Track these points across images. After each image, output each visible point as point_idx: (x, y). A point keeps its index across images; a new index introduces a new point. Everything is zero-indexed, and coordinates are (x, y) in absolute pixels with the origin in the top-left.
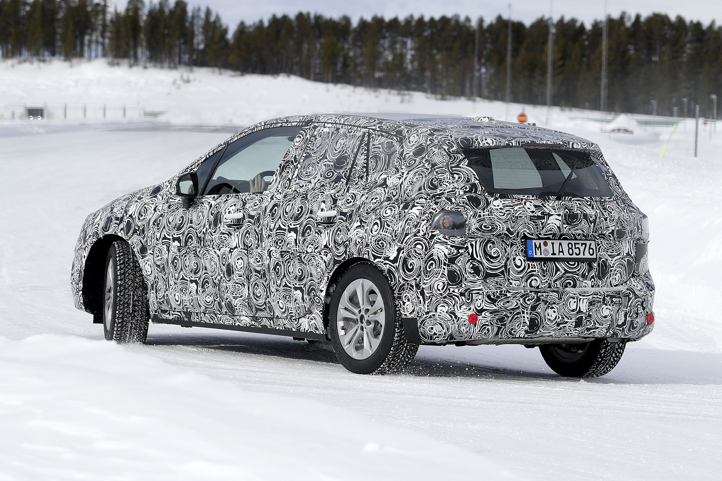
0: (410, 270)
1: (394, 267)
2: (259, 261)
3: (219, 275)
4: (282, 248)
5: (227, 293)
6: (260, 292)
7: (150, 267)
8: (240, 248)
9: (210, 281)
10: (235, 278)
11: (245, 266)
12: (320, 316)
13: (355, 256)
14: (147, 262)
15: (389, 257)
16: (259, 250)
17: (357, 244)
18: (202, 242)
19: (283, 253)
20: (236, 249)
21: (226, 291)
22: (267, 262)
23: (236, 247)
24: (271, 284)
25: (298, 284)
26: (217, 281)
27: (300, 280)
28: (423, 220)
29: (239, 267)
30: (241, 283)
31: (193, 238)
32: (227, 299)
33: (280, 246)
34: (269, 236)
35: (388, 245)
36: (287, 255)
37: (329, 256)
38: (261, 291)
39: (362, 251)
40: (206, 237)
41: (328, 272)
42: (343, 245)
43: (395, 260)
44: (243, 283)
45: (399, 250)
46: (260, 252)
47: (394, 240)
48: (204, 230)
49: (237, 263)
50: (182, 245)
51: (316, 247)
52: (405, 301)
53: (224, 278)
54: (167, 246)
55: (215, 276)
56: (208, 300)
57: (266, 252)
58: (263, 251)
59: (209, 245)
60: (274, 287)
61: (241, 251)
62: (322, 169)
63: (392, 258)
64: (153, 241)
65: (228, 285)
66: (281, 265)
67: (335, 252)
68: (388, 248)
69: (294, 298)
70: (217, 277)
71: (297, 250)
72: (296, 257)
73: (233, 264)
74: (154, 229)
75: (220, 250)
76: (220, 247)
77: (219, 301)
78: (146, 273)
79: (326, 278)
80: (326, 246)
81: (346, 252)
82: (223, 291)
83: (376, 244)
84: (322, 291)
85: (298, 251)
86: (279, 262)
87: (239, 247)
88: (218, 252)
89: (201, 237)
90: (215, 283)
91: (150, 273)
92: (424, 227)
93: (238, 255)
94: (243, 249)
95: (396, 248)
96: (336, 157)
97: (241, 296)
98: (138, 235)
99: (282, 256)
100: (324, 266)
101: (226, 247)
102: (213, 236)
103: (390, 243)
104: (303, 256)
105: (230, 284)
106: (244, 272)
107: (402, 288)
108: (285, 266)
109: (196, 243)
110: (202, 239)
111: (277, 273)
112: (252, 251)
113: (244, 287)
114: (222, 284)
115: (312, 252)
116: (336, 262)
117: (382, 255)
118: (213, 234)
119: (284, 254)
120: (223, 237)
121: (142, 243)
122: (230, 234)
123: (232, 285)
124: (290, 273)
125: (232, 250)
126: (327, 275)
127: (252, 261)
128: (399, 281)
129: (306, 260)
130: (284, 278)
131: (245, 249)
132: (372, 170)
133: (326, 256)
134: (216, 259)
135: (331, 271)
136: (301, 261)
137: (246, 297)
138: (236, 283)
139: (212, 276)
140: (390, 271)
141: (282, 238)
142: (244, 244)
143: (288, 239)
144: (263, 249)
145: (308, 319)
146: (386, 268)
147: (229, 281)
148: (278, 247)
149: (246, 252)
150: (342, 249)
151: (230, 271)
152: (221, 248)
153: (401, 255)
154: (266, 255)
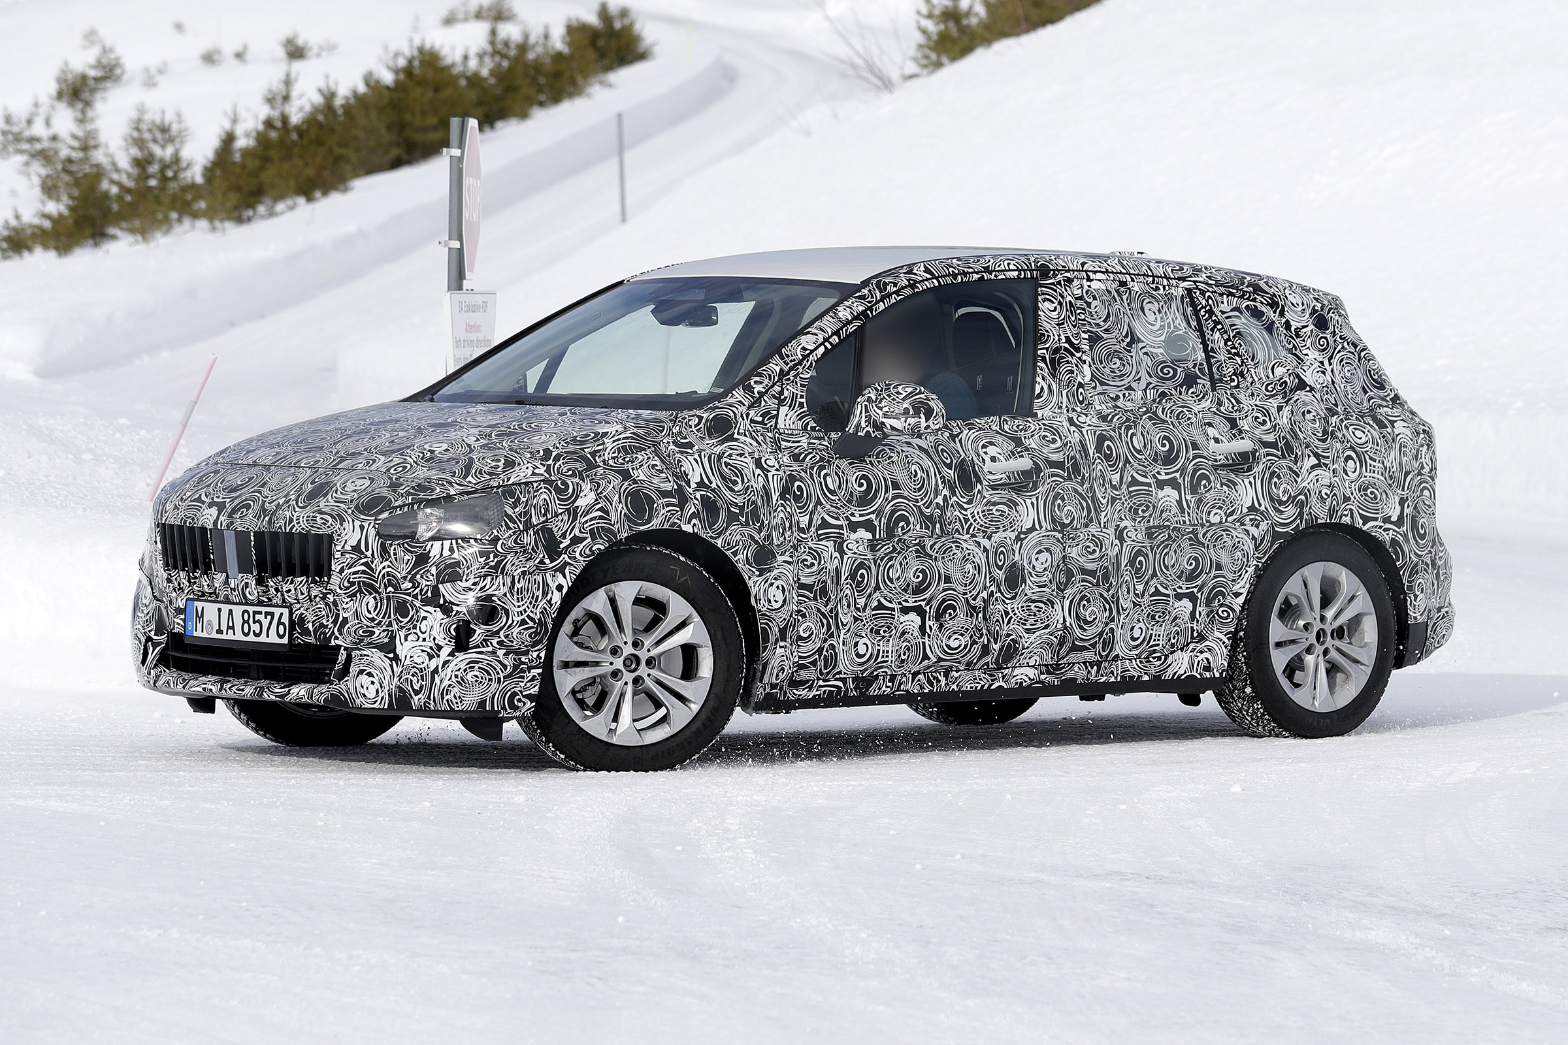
0: (1422, 537)
1: (1401, 534)
2: (1094, 551)
3: (985, 588)
4: (1149, 521)
5: (1009, 622)
6: (1093, 612)
7: (780, 591)
8: (1044, 528)
9: (961, 604)
10: (1029, 592)
11: (1055, 564)
12: (1224, 643)
13: (1319, 521)
14: (773, 581)
15: (1390, 517)
16: (1093, 529)
17: (1326, 499)
18: (938, 525)
19: (1153, 530)
20: (1035, 533)
21: (1006, 621)
22: (1112, 552)
23: (1033, 529)
24: (1122, 593)
25: (1184, 587)
26: (979, 603)
27: (1191, 577)
28: (1422, 446)
29: (1040, 568)
30: (1044, 599)
31: (911, 519)
32: (1008, 635)
33: (1144, 517)
34: (1113, 500)
35: (1384, 494)
36: (1164, 532)
37: (1264, 526)
38: (1096, 611)
39: (1337, 512)
40: (949, 514)
41: (1257, 557)
42: (1293, 502)
43: (1400, 522)
44: (1048, 600)
45: (1402, 502)
46: (1096, 534)
47: (1390, 485)
48: (939, 500)
49: (1037, 559)
50: (878, 537)
51: (1228, 512)
52: (1418, 593)
53: (999, 594)
54: (835, 542)
55: (975, 593)
56: (954, 644)
57: (1111, 531)
58: (1104, 530)
59: (957, 530)
60: (1129, 600)
61: (1048, 536)
62: (1144, 363)
63: (1394, 519)
64: (788, 534)
65: (1009, 607)
66: (1147, 555)
67: (1275, 518)
68: (1385, 501)
69: (1173, 615)
70: (978, 594)
71: (1184, 522)
72: (1183, 535)
73: (1025, 564)
74: (788, 509)
75: (989, 538)
76: (989, 531)
77: (986, 643)
78: (767, 606)
79: (1251, 570)
80: (1252, 508)
81: (1301, 515)
82: (997, 621)
83: (1361, 495)
84: (1237, 595)
85: (1188, 522)
86: (1143, 549)
87: (1041, 527)
88: (985, 542)
89: (932, 515)
90: (974, 608)
91: (780, 603)
92: (1427, 457)
93: (1039, 543)
94: (1051, 531)
95: (1397, 499)
96: (1163, 338)
97: (1047, 627)
98: (741, 524)
99: (1150, 536)
100: (1252, 547)
101: (1004, 531)
102: (966, 510)
103: (1385, 491)
104: (1201, 532)
105: (1015, 606)
106: (1050, 576)
107: (1414, 572)
108: (1158, 556)
109: (921, 528)
110: (937, 519)
111: (1138, 571)
112: (1075, 533)
113: (1053, 608)
114: (992, 607)
115: (1221, 522)
116: (1276, 536)
117: (1378, 513)
118: (966, 506)
119: (1156, 532)
120: (994, 511)
121: (756, 542)
122: (1012, 504)
123: (1020, 606)
124: (1167, 568)
125: (1022, 536)
126: (1255, 563)
127: (1073, 553)
128: (1410, 557)
129: (1209, 538)
130: (1152, 579)
131: (1055, 530)
132: (1250, 359)
133: (1257, 526)
134: (980, 558)
135: (1265, 554)
136: (1195, 541)
137: (1059, 626)
138: (1031, 602)
139: (965, 594)
140: (1394, 542)
141: (1145, 501)
142: (1054, 521)
143: (1161, 503)
144: (1102, 526)
145: (1191, 652)
146: (1386, 537)
147: (1013, 598)
148: (1139, 519)
149: (1059, 536)
150: (1290, 511)
151: (1015, 579)
152: (993, 533)
153: (1406, 511)
154: (1112, 536)
